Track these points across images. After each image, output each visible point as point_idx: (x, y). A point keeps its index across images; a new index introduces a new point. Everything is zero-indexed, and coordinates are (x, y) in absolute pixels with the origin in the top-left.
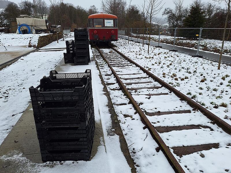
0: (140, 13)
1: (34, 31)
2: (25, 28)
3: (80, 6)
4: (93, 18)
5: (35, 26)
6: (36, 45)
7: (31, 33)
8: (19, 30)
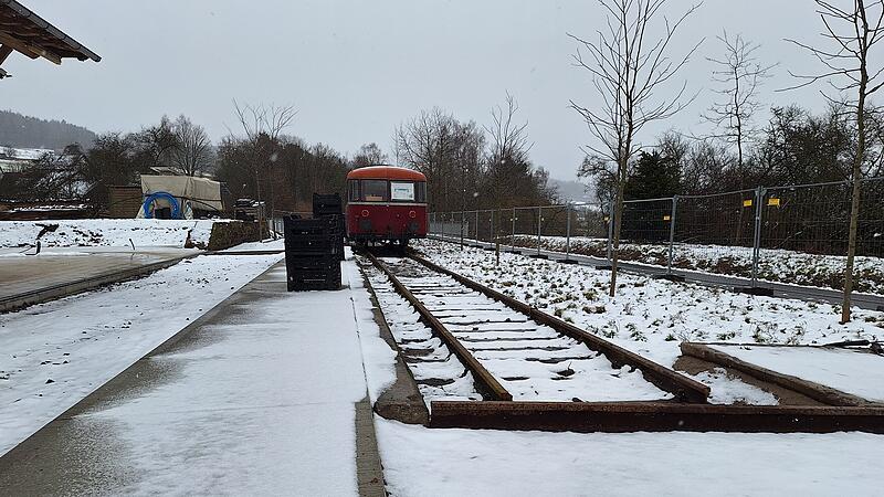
0: (533, 170)
1: (190, 212)
2: (163, 203)
3: (324, 145)
4: (360, 179)
5: (194, 199)
6: (206, 242)
7: (182, 217)
8: (146, 209)
